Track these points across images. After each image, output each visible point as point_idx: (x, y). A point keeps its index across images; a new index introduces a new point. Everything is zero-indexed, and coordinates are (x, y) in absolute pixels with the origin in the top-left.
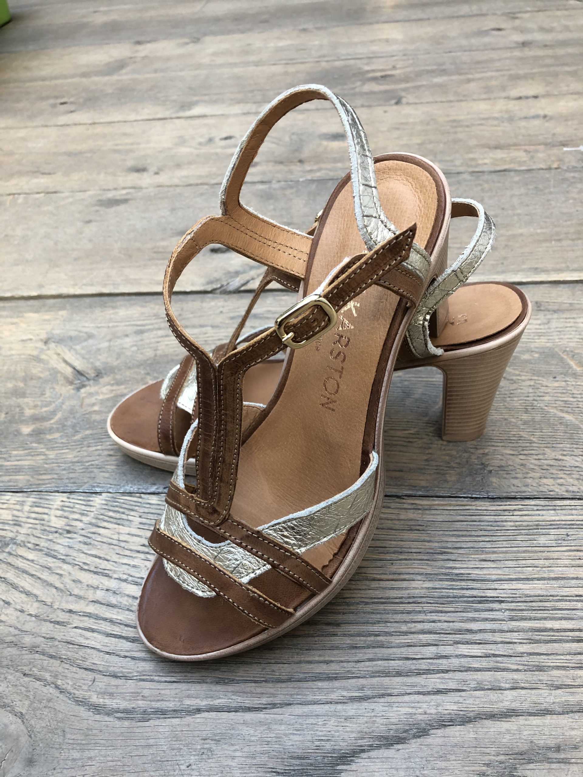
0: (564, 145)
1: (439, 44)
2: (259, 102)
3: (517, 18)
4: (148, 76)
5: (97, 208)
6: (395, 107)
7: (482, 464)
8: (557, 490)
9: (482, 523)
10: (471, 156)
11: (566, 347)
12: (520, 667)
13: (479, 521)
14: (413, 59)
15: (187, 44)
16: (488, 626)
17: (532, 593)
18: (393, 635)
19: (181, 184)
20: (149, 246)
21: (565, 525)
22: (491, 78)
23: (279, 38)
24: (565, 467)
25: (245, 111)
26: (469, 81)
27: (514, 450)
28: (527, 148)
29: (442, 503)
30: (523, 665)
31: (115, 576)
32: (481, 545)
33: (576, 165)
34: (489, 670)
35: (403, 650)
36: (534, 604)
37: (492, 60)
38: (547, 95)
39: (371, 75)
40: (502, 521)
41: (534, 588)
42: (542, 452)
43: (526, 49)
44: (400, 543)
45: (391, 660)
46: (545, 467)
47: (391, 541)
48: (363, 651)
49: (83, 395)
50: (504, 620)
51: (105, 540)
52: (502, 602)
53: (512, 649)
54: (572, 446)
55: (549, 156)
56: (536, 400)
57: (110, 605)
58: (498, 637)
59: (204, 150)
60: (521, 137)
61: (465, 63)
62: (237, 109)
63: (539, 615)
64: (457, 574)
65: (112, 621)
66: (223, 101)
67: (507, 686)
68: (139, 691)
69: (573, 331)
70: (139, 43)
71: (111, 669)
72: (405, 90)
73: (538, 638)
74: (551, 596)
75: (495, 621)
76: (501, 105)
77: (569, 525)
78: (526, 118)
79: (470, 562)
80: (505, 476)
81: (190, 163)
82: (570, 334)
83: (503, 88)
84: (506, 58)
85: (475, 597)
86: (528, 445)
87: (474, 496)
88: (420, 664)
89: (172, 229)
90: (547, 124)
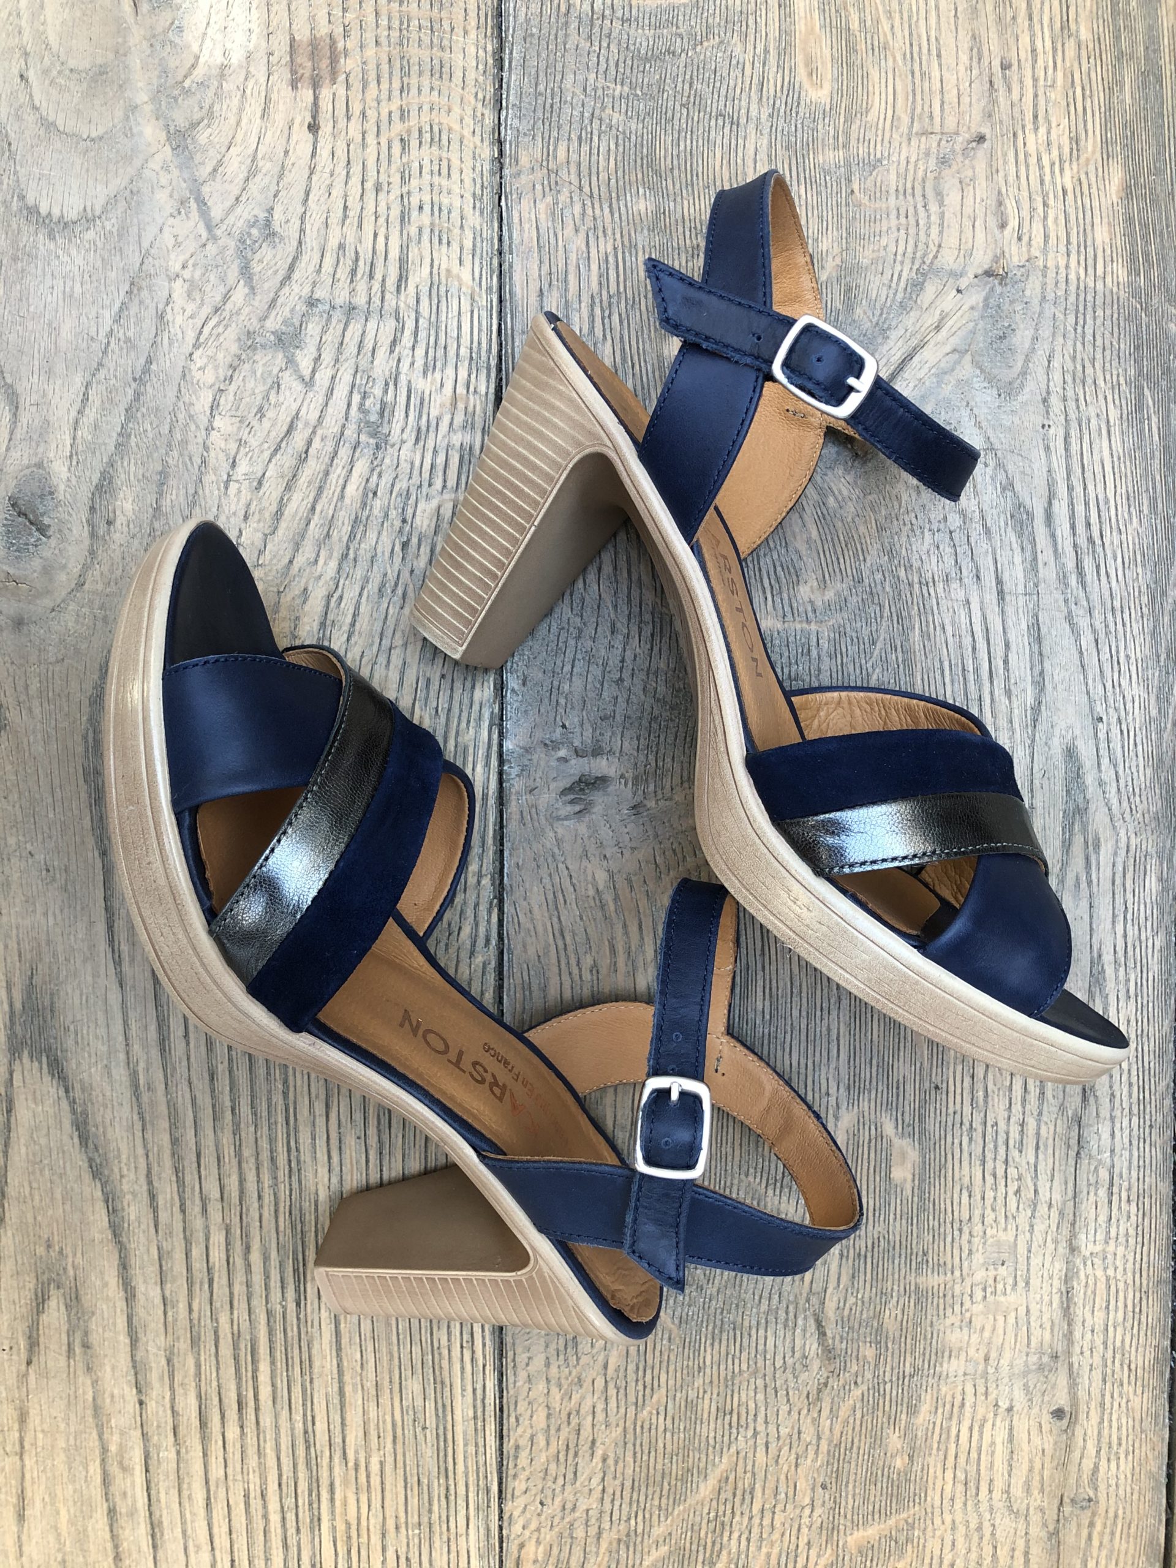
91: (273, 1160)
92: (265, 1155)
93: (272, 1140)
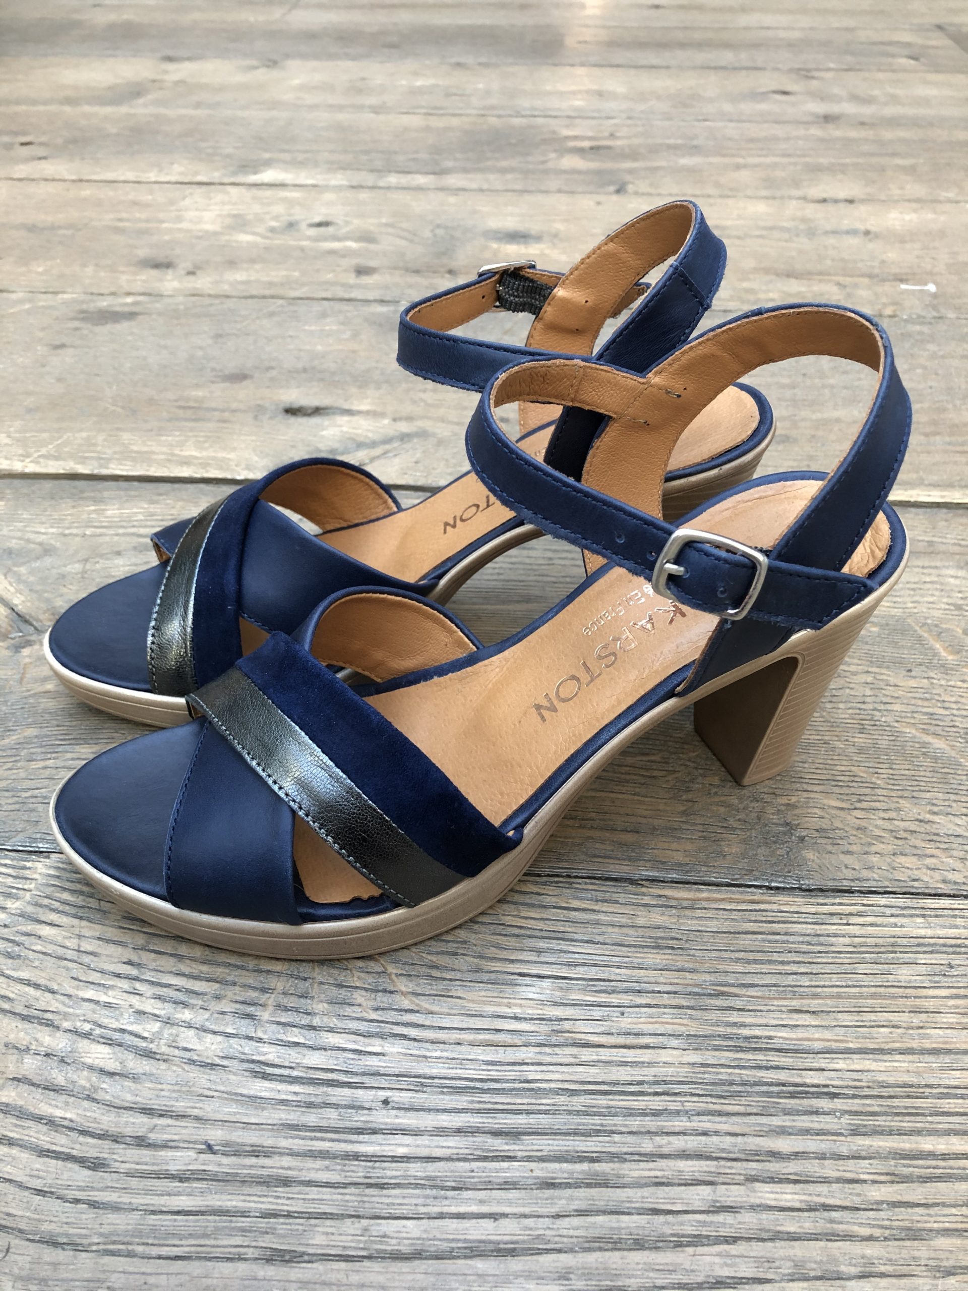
0: (902, 281)
1: (685, 105)
2: (379, 171)
3: (813, 78)
4: (183, 111)
5: (76, 324)
6: (615, 198)
7: (788, 824)
8: (926, 879)
9: (791, 938)
10: (745, 285)
11: (926, 618)
12: (877, 1232)
13: (786, 934)
14: (643, 125)
15: (256, 68)
16: (811, 1144)
17: (891, 1080)
18: (625, 1160)
19: (234, 294)
20: (170, 395)
21: (945, 945)
22: (774, 166)
23: (416, 74)
24: (938, 835)
25: (355, 183)
26: (738, 167)
27: (843, 801)
28: (840, 279)
29: (715, 896)
30: (882, 1227)
31: (66, 1025)
32: (791, 980)
33: (923, 314)
34: (814, 1237)
35: (646, 1192)
36: (896, 1102)
37: (776, 139)
38: (869, 200)
39: (571, 144)
40: (828, 936)
41: (896, 1070)
42: (893, 806)
43: (830, 126)
44: (636, 972)
45: (624, 1213)
46: (903, 834)
47: (618, 967)
48: (568, 1192)
49: (27, 660)
50: (841, 1134)
51: (50, 949)
52: (834, 1096)
53: (859, 1195)
54: (947, 796)
55: (876, 294)
56: (879, 711)
57: (51, 1088)
58: (830, 1169)
59: (278, 241)
60: (829, 262)
61: (730, 139)
62: (339, 179)
63: (907, 1124)
64: (747, 1038)
65: (51, 1123)
66: (316, 164)
67: (854, 1270)
68: (102, 1276)
69: (936, 589)
70: (169, 59)
71: (45, 1227)
72: (631, 171)
73: (906, 1171)
74: (927, 1086)
75: (824, 1134)
76: (792, 208)
77: (952, 946)
78: (835, 232)
79: (771, 1015)
80: (830, 848)
81: (253, 261)
82: (932, 595)
83: (796, 184)
84: (798, 138)
85: (784, 1085)
86: (868, 791)
87: (773, 884)
88: (682, 1224)
89: (213, 370)
90: (871, 246)
91: (656, 1114)
92: (651, 1123)
93: (630, 1113)
